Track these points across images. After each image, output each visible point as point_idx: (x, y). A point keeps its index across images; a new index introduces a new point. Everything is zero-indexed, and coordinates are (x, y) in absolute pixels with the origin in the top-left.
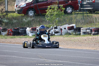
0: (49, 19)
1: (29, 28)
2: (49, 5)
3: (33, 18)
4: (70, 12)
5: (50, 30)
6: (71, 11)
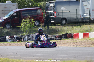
0: (23, 29)
1: (8, 36)
2: (23, 19)
3: (10, 30)
5: (24, 37)
6: (38, 24)
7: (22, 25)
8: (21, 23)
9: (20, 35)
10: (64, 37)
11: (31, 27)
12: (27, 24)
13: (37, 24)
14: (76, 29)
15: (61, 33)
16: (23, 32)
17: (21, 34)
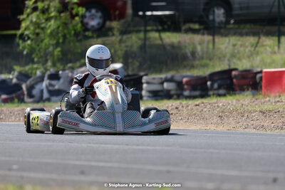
0: (29, 45)
4: (96, 27)
5: (32, 83)
6: (101, 21)
7: (24, 25)
8: (21, 17)
9: (16, 73)
10: (216, 86)
11: (64, 36)
12: (48, 19)
13: (94, 23)
14: (276, 48)
15: (205, 66)
16: (29, 59)
17: (17, 69)
